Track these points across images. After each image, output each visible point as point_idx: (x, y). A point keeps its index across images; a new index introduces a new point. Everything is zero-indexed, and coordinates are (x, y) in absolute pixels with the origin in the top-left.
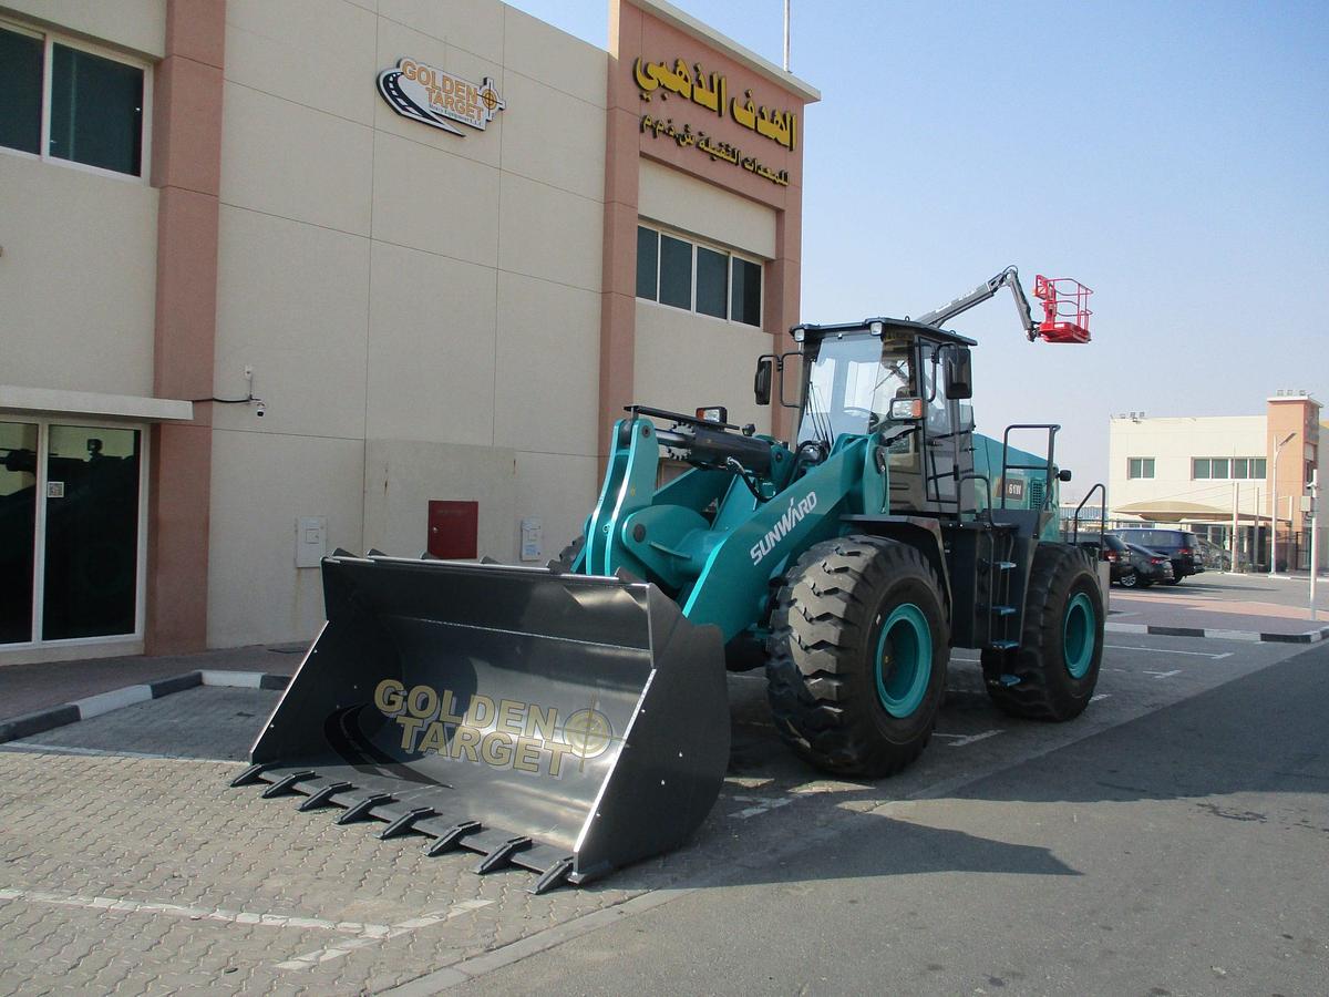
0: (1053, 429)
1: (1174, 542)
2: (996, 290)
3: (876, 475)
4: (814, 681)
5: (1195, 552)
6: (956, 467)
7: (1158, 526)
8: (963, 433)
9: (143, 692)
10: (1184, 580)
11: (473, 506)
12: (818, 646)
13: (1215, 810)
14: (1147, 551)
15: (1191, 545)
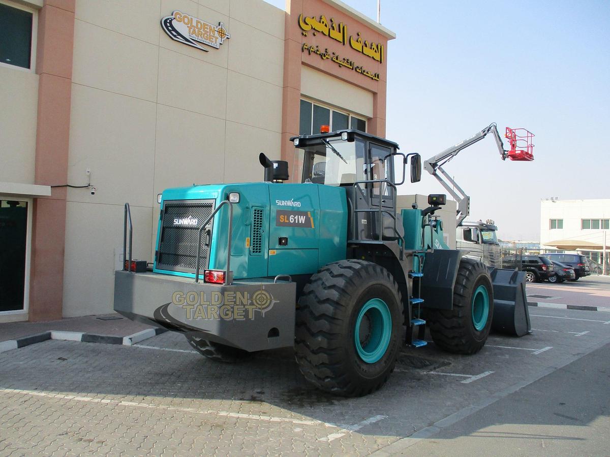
1: (575, 260)
2: (485, 135)
5: (585, 265)
7: (567, 252)
9: (13, 344)
10: (580, 279)
14: (562, 264)
15: (583, 262)
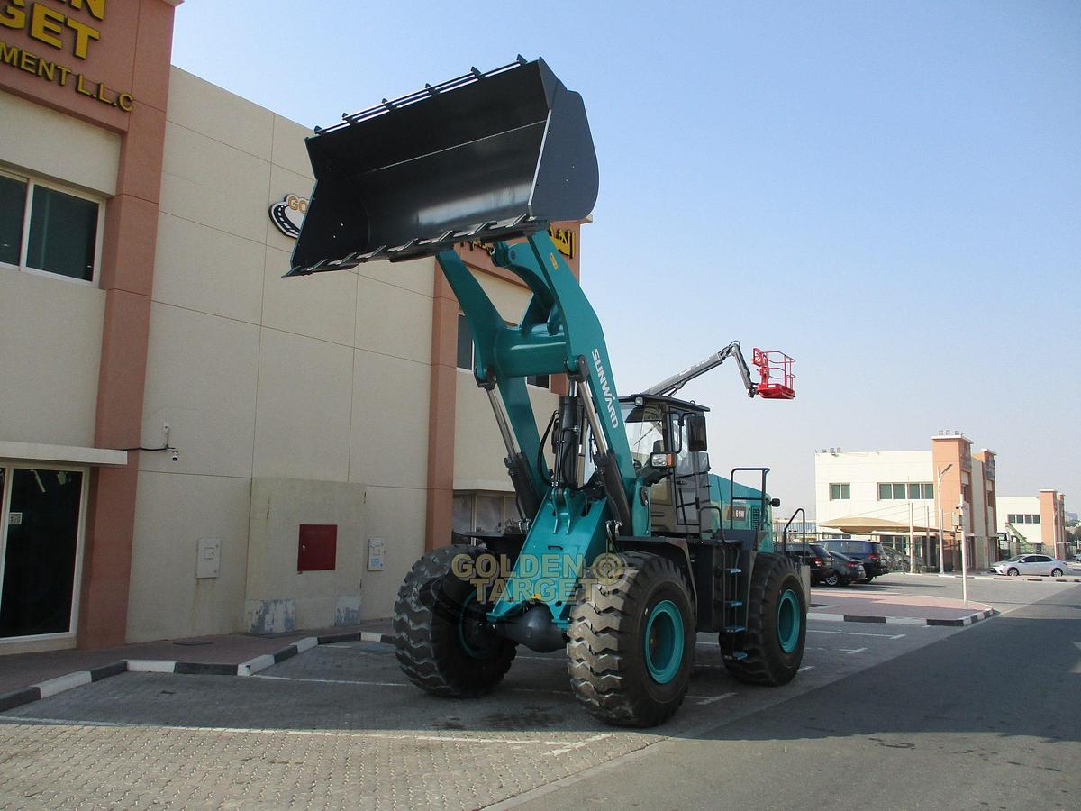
0: (765, 471)
1: (865, 549)
2: (724, 358)
3: (642, 507)
4: (602, 657)
5: (881, 557)
6: (697, 499)
7: (854, 537)
8: (702, 473)
9: (86, 677)
10: (874, 579)
11: (333, 529)
12: (604, 631)
13: (881, 743)
14: (845, 557)
15: (878, 552)
